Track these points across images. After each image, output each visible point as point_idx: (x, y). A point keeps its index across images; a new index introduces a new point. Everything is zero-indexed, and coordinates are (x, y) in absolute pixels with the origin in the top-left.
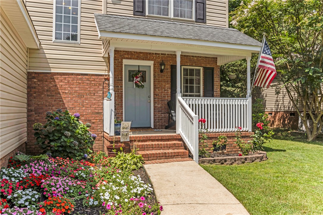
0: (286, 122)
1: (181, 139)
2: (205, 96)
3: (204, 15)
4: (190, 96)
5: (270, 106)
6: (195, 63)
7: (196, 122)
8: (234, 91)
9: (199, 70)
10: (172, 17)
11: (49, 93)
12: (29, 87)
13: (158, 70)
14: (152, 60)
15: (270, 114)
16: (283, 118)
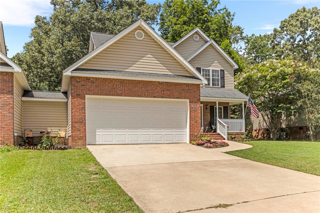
0: (265, 136)
1: (219, 134)
2: (224, 118)
3: (224, 85)
5: (256, 126)
7: (226, 127)
8: (235, 117)
9: (221, 108)
10: (212, 86)
13: (205, 108)
15: (256, 131)
16: (263, 133)
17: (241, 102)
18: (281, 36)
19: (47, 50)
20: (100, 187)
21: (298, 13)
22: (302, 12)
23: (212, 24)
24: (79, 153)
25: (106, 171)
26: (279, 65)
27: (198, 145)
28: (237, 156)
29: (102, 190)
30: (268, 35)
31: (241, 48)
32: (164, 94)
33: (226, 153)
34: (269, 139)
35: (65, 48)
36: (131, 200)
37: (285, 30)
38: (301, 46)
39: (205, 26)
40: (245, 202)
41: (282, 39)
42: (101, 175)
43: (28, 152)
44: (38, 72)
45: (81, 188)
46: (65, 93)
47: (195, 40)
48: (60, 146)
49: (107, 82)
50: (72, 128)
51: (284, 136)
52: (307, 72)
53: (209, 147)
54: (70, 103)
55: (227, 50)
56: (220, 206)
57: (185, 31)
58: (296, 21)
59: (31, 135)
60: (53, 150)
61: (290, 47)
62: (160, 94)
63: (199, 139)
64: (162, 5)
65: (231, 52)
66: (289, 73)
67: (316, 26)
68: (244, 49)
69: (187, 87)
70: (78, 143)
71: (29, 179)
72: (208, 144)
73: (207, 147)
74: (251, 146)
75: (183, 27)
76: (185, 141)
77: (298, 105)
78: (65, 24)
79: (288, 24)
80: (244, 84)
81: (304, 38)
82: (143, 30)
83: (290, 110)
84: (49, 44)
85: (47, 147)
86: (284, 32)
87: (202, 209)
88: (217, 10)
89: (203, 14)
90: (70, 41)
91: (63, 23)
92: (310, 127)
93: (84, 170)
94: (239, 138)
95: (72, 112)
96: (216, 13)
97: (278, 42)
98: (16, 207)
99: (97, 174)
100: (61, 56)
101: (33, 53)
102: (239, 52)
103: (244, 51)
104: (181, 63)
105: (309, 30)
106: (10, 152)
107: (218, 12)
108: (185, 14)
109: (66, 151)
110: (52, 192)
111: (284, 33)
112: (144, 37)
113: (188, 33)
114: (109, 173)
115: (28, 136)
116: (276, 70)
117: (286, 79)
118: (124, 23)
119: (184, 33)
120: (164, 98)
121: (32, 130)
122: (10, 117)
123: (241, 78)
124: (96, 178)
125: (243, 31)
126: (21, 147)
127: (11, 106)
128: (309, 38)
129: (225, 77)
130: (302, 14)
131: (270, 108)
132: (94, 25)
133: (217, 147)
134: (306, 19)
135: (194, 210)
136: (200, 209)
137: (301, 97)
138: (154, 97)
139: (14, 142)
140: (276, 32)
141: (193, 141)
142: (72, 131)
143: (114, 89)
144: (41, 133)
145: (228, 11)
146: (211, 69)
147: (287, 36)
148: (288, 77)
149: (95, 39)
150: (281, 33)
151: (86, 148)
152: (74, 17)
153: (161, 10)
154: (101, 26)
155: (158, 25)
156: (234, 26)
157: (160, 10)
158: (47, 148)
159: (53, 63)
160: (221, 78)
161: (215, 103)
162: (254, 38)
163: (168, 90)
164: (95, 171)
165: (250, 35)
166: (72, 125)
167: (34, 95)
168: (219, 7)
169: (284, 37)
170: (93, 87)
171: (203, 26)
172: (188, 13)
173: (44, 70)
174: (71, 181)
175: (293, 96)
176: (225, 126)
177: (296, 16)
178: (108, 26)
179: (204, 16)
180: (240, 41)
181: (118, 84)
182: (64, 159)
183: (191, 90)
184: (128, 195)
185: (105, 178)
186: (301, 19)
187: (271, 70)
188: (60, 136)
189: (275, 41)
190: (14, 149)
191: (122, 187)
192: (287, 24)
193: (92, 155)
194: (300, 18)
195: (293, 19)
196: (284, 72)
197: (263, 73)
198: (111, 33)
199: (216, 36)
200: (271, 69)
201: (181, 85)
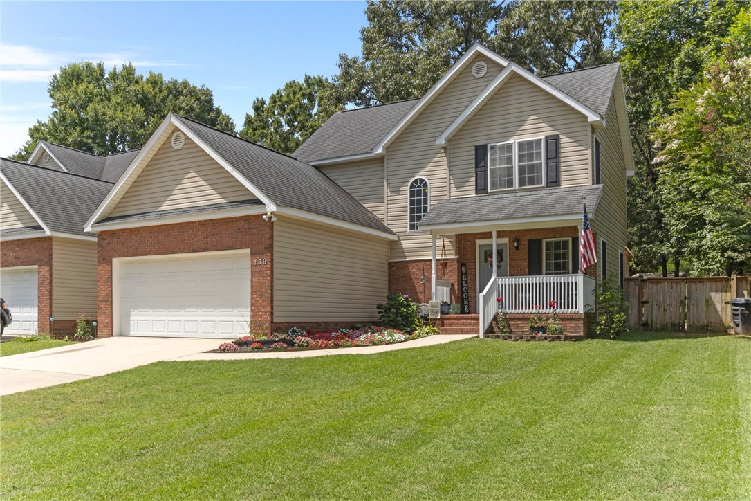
3: (558, 176)
4: (556, 274)
6: (560, 233)
9: (568, 241)
10: (518, 187)
11: (404, 280)
12: (390, 275)
13: (513, 247)
14: (506, 237)
32: (207, 244)
47: (478, 76)
62: (202, 244)
69: (245, 223)
112: (183, 142)
120: (207, 250)
129: (562, 155)
146: (515, 141)
160: (547, 158)
163: (214, 235)
170: (119, 245)
183: (252, 228)
201: (236, 221)
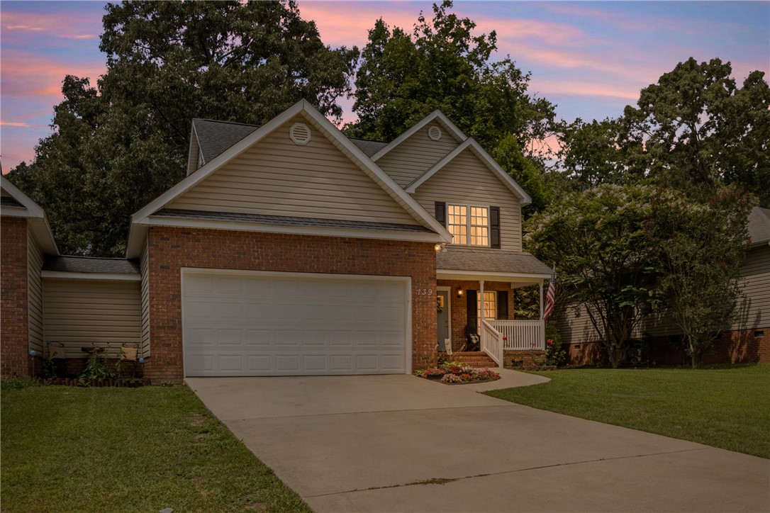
0: (598, 356)
1: (486, 355)
2: (499, 318)
3: (499, 241)
5: (577, 336)
6: (490, 287)
7: (500, 339)
8: (528, 315)
9: (494, 294)
10: (470, 245)
13: (455, 295)
14: (450, 286)
15: (578, 347)
16: (594, 352)
17: (537, 282)
18: (642, 125)
19: (92, 158)
20: (213, 453)
21: (680, 72)
22: (686, 70)
23: (476, 98)
24: (169, 394)
25: (225, 427)
26: (625, 196)
27: (430, 377)
28: (506, 399)
29: (217, 459)
30: (613, 122)
31: (550, 151)
32: (354, 265)
33: (487, 393)
34: (606, 364)
35: (134, 155)
36: (270, 472)
37: (652, 111)
38: (686, 148)
39: (462, 103)
40: (481, 476)
41: (644, 131)
42: (214, 434)
43: (60, 390)
44: (69, 210)
45: (176, 456)
46: (136, 262)
47: (433, 138)
48: (127, 380)
49: (229, 240)
50: (152, 341)
51: (639, 359)
52: (682, 213)
53: (453, 382)
54: (148, 285)
55: (512, 159)
56: (433, 481)
57: (413, 113)
58: (674, 90)
59: (61, 355)
60: (111, 388)
61: (660, 150)
62: (346, 266)
63: (432, 365)
64: (361, 50)
65: (520, 164)
66: (644, 216)
67: (717, 103)
68: (557, 153)
69: (405, 249)
70: (167, 373)
71: (73, 439)
72: (451, 375)
73: (448, 382)
74: (547, 380)
75: (410, 104)
76: (401, 370)
77: (662, 288)
78: (134, 99)
79: (657, 96)
80: (546, 239)
81: (693, 128)
82: (308, 124)
83: (648, 301)
84: (97, 144)
85: (100, 380)
86: (648, 115)
87: (398, 486)
88: (488, 63)
89: (457, 74)
90: (144, 138)
91: (129, 95)
92: (689, 337)
93: (181, 425)
94: (530, 364)
95: (152, 306)
96: (487, 71)
97: (636, 138)
98: (58, 482)
99: (207, 432)
100: (124, 175)
101: (60, 165)
102: (545, 162)
103: (555, 158)
104: (392, 195)
105: (705, 112)
106: (23, 390)
107: (491, 68)
108: (414, 73)
109: (139, 388)
110: (121, 460)
111: (648, 119)
112: (309, 137)
113: (420, 119)
114: (232, 430)
115: (57, 356)
116: (616, 209)
117: (639, 228)
118: (269, 96)
119: (411, 118)
120: (354, 273)
121: (63, 345)
122: (21, 315)
123: (540, 225)
124: (205, 439)
125: (555, 111)
126: (45, 381)
127: (23, 290)
128: (706, 130)
129: (501, 224)
130: (687, 75)
131: (604, 295)
132: (200, 100)
133: (470, 381)
134: (694, 86)
135: (384, 487)
136: (395, 486)
137: (669, 269)
138: (332, 272)
139: (30, 370)
140: (630, 114)
141: (419, 369)
142: (151, 346)
143: (244, 254)
144: (84, 350)
145: (516, 68)
146: (468, 204)
147: (655, 123)
148: (642, 225)
149: (202, 135)
150: (641, 116)
151: (184, 384)
152: (154, 81)
153: (358, 62)
154: (215, 103)
155: (351, 97)
156: (535, 100)
157: (356, 63)
158: (100, 382)
159: (105, 189)
160: (491, 225)
161: (477, 283)
162: (581, 127)
163: (363, 256)
164: (202, 427)
165: (570, 121)
166: (152, 334)
167: (67, 265)
168: (494, 57)
169: (650, 127)
170: (198, 251)
171: (456, 102)
172: (422, 70)
173: (83, 205)
174: (155, 444)
175: (653, 268)
176: (498, 336)
177: (674, 80)
178: (232, 103)
179: (459, 78)
180: (547, 134)
181: (252, 243)
182: (139, 406)
183: (414, 256)
184: (265, 465)
185: (222, 439)
186: (684, 86)
187: (606, 208)
188: (125, 356)
189: (629, 135)
190: (30, 385)
191: (255, 453)
192: (653, 96)
193: (197, 398)
194: (682, 83)
195: (668, 84)
196: (635, 213)
197: (588, 215)
198: (241, 120)
199: (486, 125)
200: (606, 205)
201: (393, 245)
